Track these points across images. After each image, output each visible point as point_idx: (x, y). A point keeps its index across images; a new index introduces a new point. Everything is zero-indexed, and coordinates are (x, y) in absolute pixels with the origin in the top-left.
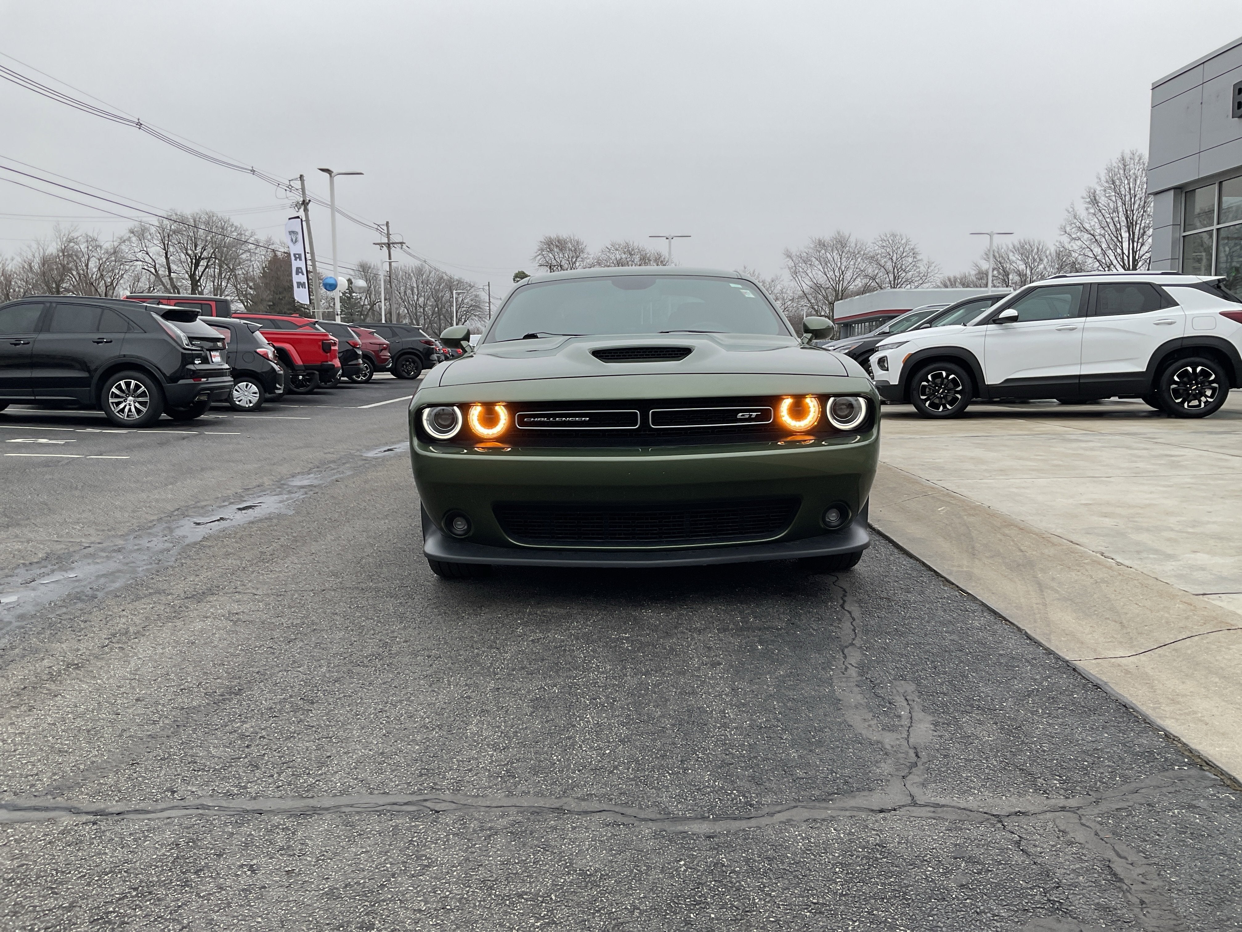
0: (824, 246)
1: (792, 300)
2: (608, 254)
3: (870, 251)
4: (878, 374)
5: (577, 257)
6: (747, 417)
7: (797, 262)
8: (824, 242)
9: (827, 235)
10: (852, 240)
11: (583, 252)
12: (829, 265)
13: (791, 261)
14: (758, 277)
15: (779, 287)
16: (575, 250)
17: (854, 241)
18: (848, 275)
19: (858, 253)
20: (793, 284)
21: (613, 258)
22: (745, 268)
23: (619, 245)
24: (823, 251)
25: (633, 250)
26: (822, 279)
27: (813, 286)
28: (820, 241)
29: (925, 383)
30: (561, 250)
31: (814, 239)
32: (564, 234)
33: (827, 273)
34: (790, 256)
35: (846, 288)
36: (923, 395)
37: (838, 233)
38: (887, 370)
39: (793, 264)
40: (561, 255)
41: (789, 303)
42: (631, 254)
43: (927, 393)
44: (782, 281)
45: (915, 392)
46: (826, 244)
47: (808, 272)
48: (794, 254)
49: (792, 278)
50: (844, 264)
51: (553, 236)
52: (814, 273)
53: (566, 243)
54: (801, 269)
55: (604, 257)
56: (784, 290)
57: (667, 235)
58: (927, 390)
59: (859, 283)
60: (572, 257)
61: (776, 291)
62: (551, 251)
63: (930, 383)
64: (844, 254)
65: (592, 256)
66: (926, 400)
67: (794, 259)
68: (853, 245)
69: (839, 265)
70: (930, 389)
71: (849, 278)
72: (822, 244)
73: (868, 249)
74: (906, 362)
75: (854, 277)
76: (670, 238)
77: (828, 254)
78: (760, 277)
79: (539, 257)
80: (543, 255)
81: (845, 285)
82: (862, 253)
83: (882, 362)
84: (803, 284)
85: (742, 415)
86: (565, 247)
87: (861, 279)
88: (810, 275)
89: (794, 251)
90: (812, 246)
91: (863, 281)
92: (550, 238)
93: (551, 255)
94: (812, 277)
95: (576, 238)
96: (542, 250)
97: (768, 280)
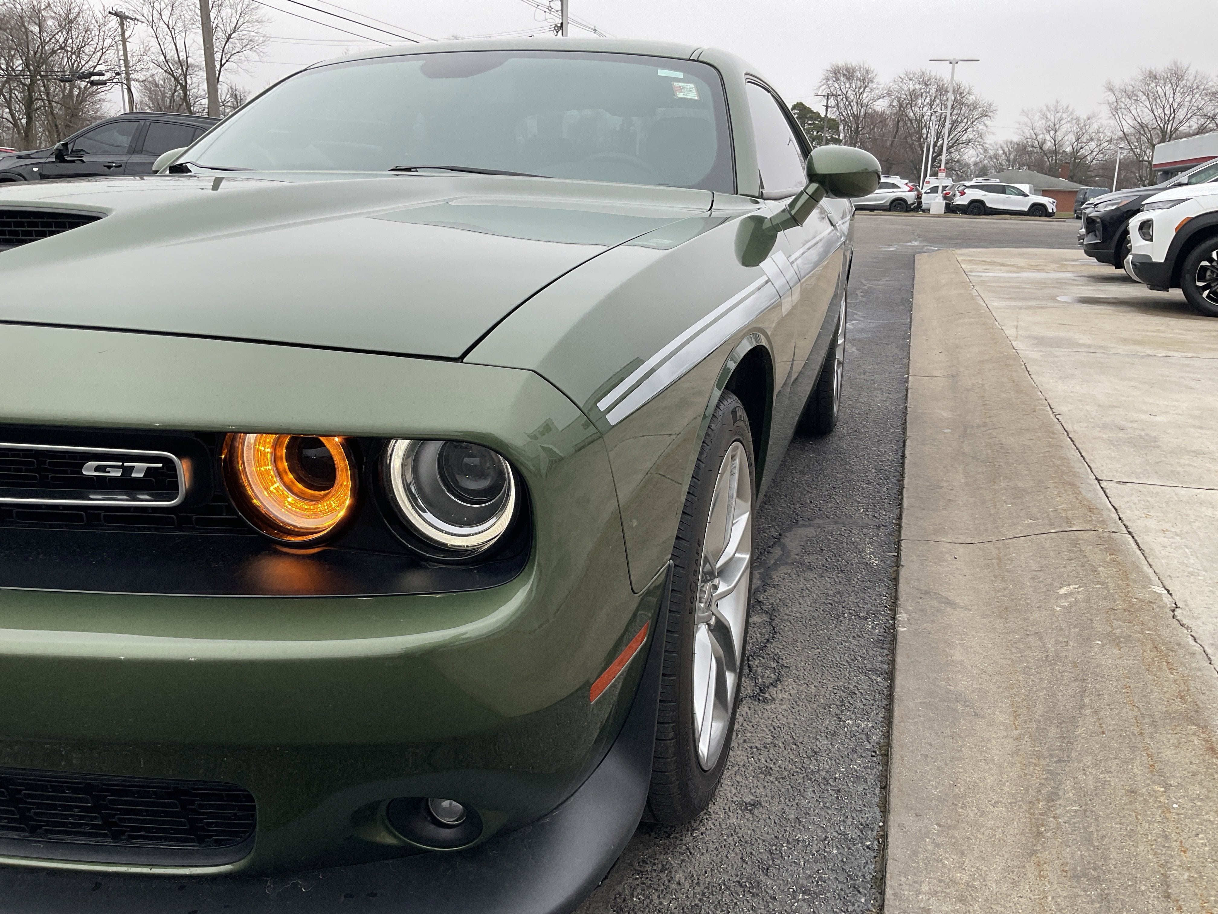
0: (1156, 78)
1: (1110, 141)
2: (901, 84)
3: (1213, 86)
4: (1138, 245)
5: (865, 87)
6: (118, 473)
7: (1120, 96)
8: (1156, 73)
9: (1161, 66)
10: (1192, 72)
11: (872, 82)
12: (1158, 101)
13: (1112, 95)
14: (1072, 114)
15: (1095, 126)
16: (864, 79)
17: (1194, 73)
18: (1181, 114)
19: (1197, 88)
20: (1112, 122)
21: (906, 89)
22: (1057, 102)
23: (914, 75)
24: (1153, 85)
25: (929, 80)
26: (1147, 118)
27: (1138, 127)
28: (1151, 72)
29: (1205, 263)
30: (848, 79)
31: (1144, 70)
32: (853, 61)
33: (1155, 110)
34: (1111, 90)
35: (1176, 129)
36: (1199, 280)
37: (1175, 63)
38: (1151, 240)
39: (1114, 99)
40: (848, 85)
41: (1106, 144)
42: (926, 85)
43: (1207, 277)
44: (1100, 118)
45: (1188, 276)
46: (1158, 77)
47: (1131, 108)
48: (1117, 87)
49: (1111, 115)
50: (1178, 100)
51: (841, 64)
52: (1138, 110)
53: (854, 71)
54: (1123, 106)
55: (895, 87)
56: (1101, 130)
57: (951, 58)
58: (1209, 273)
59: (1194, 124)
60: (860, 88)
61: (1091, 130)
62: (837, 79)
63: (1214, 263)
64: (1178, 88)
65: (882, 86)
66: (1204, 288)
67: (1117, 93)
68: (1191, 78)
69: (1171, 100)
70: (1212, 272)
71: (1182, 117)
72: (1153, 77)
73: (1210, 84)
74: (1180, 230)
75: (1189, 116)
76: (954, 62)
77: (1158, 88)
78: (1075, 113)
79: (823, 87)
80: (828, 85)
81: (1174, 125)
82: (1202, 87)
83: (1146, 227)
84: (1124, 123)
85: (98, 469)
86: (853, 76)
87: (1198, 119)
88: (1134, 112)
89: (1117, 83)
90: (1141, 78)
91: (1200, 122)
92: (838, 66)
93: (836, 85)
94: (1136, 115)
95: (866, 66)
96: (828, 79)
97: (1084, 117)
